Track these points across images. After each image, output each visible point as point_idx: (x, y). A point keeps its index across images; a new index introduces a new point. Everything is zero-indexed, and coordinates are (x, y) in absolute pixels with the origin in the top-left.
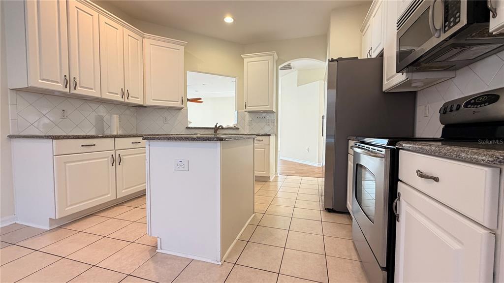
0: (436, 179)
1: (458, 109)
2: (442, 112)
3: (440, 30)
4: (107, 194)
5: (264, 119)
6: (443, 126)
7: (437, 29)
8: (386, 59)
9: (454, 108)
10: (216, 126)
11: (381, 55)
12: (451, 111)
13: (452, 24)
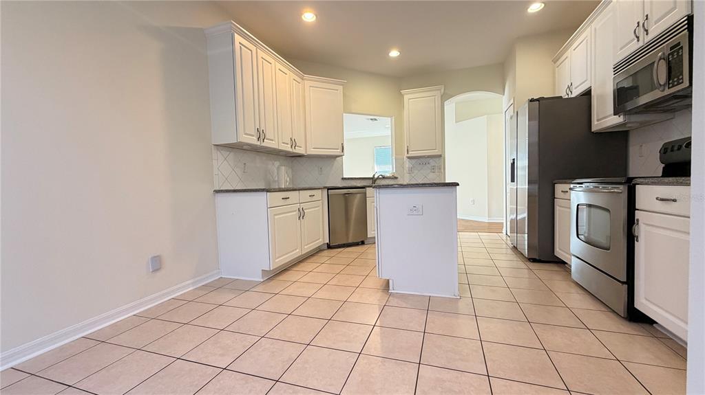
0: (675, 201)
1: (679, 149)
2: (662, 152)
3: (664, 85)
4: (296, 250)
5: (428, 165)
6: (663, 165)
7: (662, 84)
8: (595, 98)
9: (676, 148)
10: (374, 175)
11: (588, 93)
12: (672, 151)
13: (676, 83)
